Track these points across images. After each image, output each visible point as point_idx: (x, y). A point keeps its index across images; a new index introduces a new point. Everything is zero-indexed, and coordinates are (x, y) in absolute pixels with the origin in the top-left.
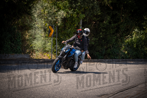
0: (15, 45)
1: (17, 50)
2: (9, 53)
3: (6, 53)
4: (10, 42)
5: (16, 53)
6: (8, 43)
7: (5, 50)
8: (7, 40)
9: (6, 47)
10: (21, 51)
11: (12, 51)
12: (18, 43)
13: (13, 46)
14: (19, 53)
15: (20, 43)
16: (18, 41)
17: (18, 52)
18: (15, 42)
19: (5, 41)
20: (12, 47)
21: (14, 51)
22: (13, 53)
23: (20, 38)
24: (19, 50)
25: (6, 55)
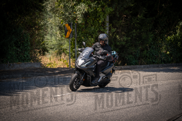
0: (22, 51)
1: (24, 57)
2: (14, 62)
3: (10, 62)
4: (15, 48)
5: (23, 61)
6: (12, 48)
7: (9, 57)
8: (11, 45)
9: (11, 54)
10: (30, 58)
11: (18, 59)
12: (26, 48)
13: (19, 53)
14: (28, 62)
15: (29, 47)
16: (25, 45)
17: (26, 60)
18: (21, 47)
19: (9, 47)
20: (17, 54)
21: (21, 58)
22: (19, 61)
23: (27, 41)
24: (27, 56)
25: (10, 65)
